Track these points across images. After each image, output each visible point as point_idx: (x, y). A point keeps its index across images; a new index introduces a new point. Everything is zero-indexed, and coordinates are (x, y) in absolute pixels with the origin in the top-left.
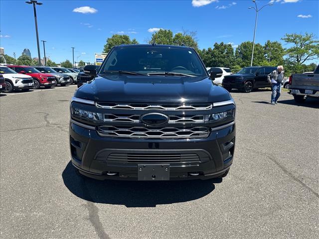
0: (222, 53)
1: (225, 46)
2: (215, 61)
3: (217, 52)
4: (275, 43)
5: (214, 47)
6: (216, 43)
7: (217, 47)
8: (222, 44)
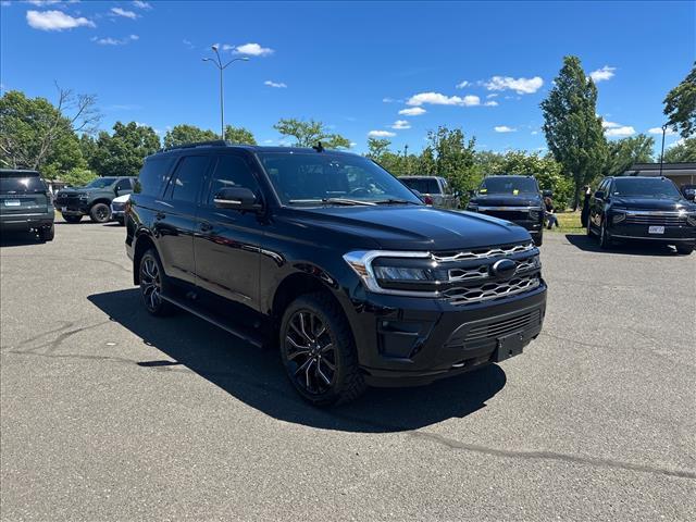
0: (136, 146)
1: (141, 130)
2: (121, 164)
3: (121, 143)
4: (241, 132)
5: (114, 132)
6: (119, 123)
7: (121, 131)
8: (132, 126)
